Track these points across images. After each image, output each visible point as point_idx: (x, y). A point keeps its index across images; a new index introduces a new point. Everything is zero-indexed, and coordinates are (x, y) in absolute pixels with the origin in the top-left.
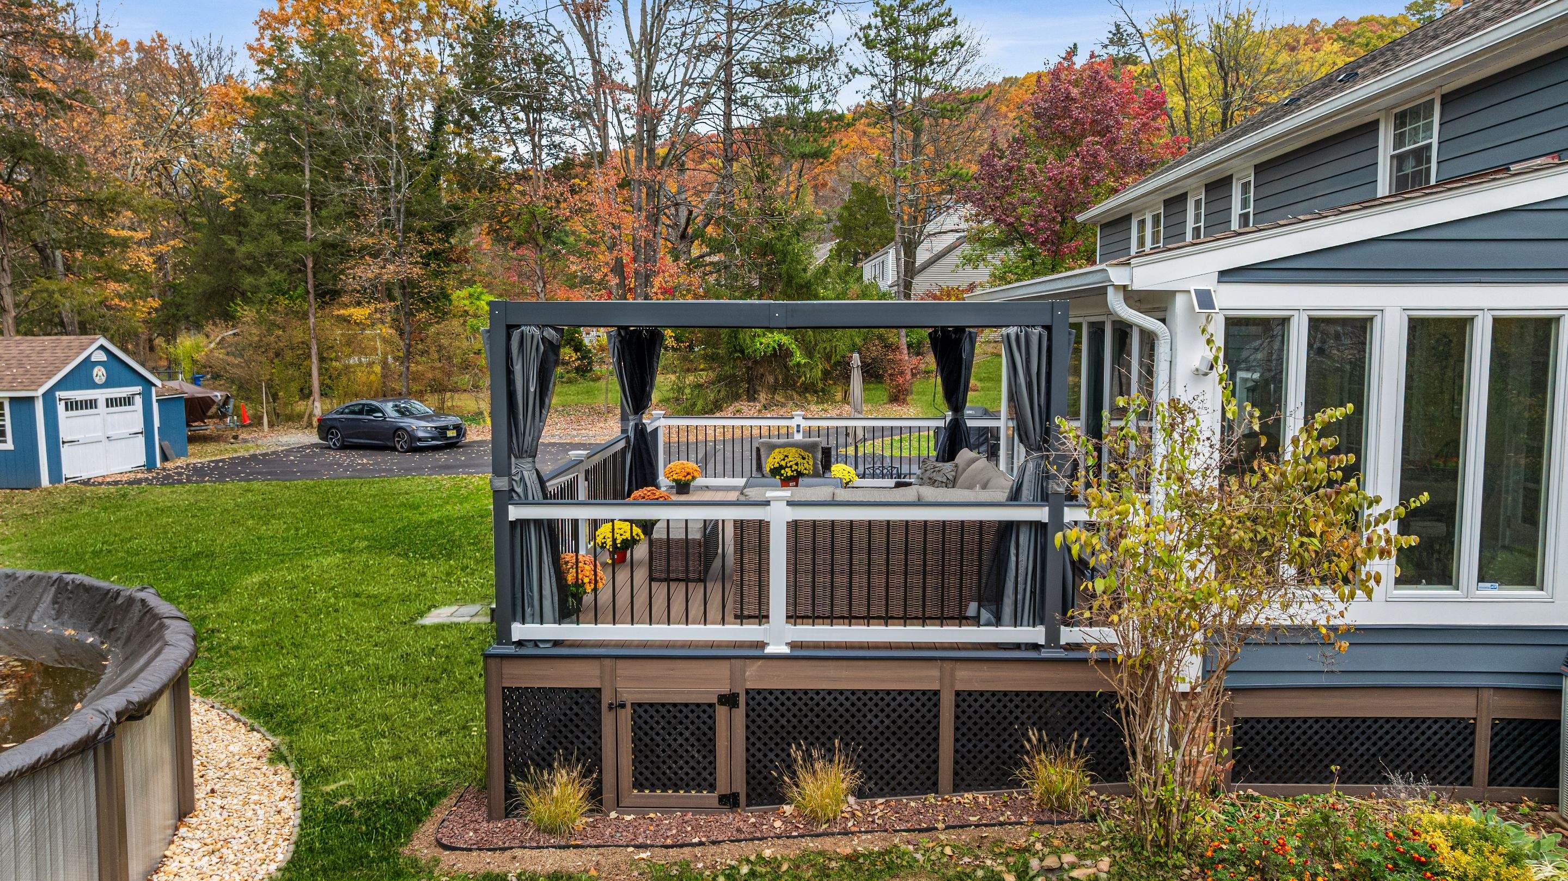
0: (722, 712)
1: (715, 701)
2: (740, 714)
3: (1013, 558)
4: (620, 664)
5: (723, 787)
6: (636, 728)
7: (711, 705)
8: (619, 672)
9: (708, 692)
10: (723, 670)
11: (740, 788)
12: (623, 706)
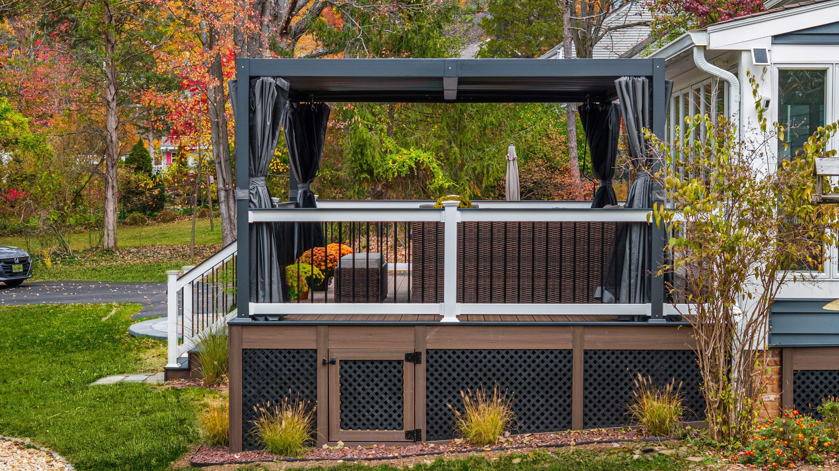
0: (408, 367)
1: (403, 358)
2: (422, 368)
3: (628, 251)
4: (332, 330)
5: (408, 426)
6: (343, 381)
7: (400, 362)
8: (331, 337)
9: (398, 352)
10: (408, 335)
11: (422, 425)
12: (333, 362)
